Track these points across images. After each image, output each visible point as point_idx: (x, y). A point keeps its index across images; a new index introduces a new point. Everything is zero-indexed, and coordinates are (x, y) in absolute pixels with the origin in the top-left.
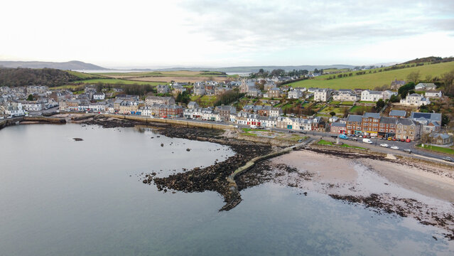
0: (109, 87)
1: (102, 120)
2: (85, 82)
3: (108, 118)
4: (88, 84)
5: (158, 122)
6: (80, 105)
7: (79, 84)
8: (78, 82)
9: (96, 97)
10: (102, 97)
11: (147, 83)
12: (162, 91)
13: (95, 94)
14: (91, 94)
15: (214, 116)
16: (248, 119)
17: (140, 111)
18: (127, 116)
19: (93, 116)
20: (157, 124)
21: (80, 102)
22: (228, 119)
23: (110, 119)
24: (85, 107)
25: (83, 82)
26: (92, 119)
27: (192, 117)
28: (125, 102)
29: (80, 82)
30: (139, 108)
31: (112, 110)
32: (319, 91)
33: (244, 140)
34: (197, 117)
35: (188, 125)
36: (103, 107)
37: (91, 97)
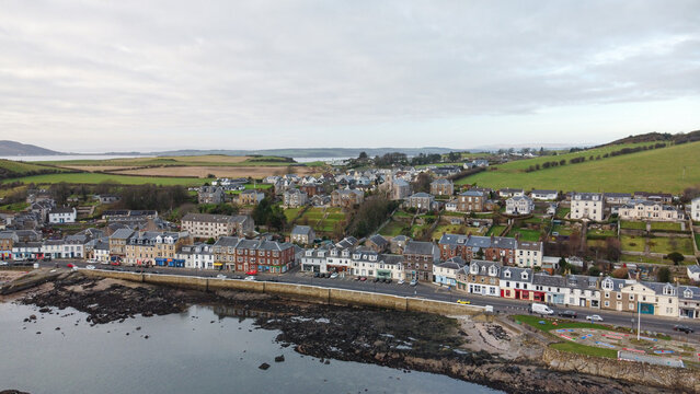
0: (84, 193)
1: (79, 288)
2: (27, 181)
3: (95, 280)
4: (33, 187)
5: (241, 290)
6: (16, 245)
7: (13, 186)
8: (11, 182)
9: (55, 218)
10: (70, 218)
11: (173, 183)
12: (209, 198)
13: (54, 211)
14: (44, 211)
15: (386, 268)
16: (503, 283)
17: (181, 257)
18: (149, 276)
19: (53, 279)
20: (240, 296)
21: (16, 238)
22: (428, 276)
23: (102, 286)
24: (29, 250)
25: (21, 180)
26: (50, 286)
27: (323, 270)
28: (140, 235)
29: (15, 181)
30: (179, 251)
31: (102, 255)
32: (583, 198)
33: (574, 372)
34: (338, 269)
35: (330, 299)
36: (78, 249)
37: (43, 218)
